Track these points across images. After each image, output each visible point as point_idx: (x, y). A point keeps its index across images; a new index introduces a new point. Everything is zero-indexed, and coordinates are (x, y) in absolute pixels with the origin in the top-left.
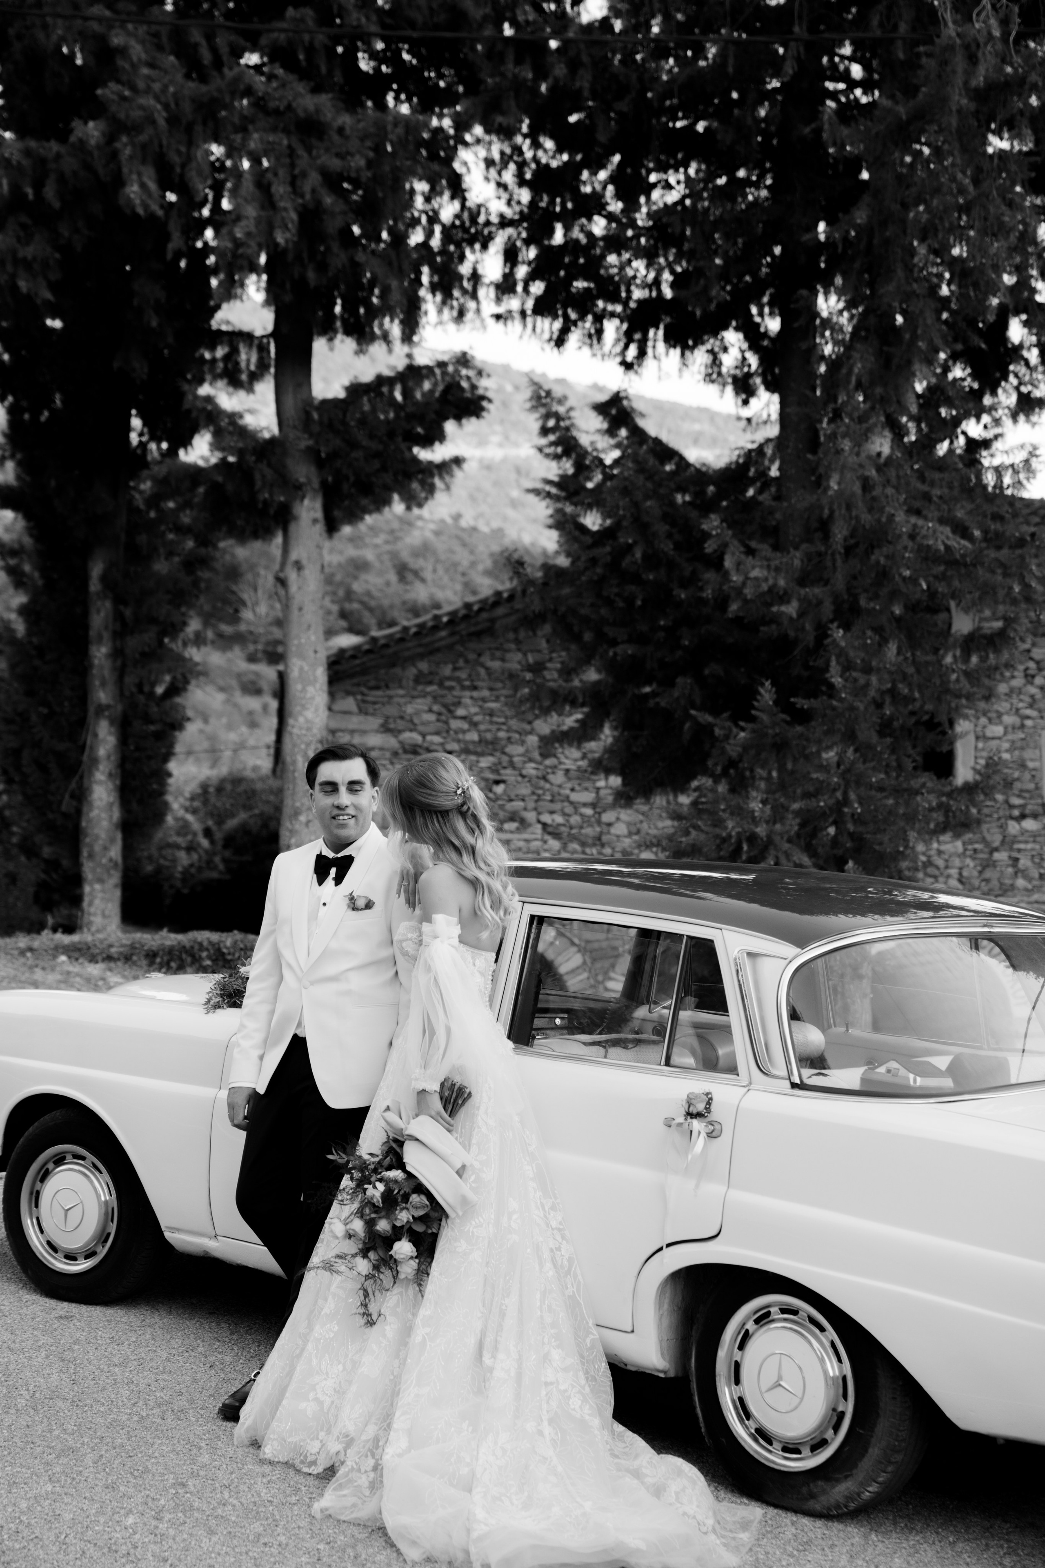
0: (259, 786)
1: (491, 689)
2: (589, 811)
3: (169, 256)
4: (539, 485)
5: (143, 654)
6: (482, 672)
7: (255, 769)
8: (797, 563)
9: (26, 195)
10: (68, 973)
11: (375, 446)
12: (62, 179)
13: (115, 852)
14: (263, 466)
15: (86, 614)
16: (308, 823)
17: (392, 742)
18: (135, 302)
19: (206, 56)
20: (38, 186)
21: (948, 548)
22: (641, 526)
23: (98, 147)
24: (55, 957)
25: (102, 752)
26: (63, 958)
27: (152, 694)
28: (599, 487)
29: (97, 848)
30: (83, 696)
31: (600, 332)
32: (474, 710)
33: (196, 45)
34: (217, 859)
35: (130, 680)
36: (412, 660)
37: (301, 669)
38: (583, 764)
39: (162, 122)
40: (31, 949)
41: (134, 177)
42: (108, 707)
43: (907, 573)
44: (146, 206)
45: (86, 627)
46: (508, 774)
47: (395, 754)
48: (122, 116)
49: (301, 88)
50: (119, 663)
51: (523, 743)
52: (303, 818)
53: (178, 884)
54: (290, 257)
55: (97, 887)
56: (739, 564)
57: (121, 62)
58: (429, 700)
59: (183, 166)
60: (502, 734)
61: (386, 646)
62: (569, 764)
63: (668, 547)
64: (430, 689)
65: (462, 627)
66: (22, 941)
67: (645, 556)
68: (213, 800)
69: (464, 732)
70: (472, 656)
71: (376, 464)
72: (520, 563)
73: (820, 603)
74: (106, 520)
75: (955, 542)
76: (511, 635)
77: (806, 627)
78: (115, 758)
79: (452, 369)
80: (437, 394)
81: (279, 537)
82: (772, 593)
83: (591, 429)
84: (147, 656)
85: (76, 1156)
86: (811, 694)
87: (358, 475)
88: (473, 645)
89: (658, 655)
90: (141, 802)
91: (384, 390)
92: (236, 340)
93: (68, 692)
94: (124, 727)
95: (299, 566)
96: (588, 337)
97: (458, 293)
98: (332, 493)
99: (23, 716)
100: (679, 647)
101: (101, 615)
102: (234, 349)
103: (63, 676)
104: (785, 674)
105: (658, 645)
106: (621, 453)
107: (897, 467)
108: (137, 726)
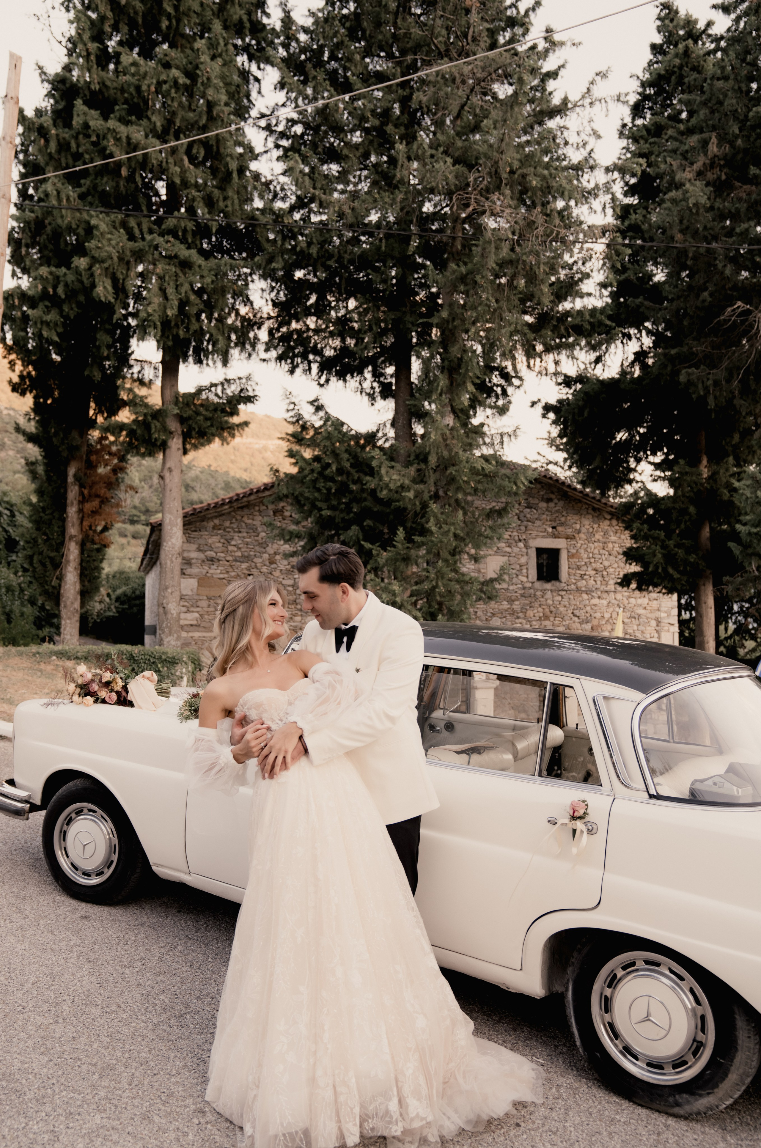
0: (131, 575)
1: (247, 533)
2: (291, 589)
3: (117, 320)
4: (284, 436)
5: (92, 512)
6: (243, 525)
7: (130, 567)
8: (412, 473)
10: (57, 665)
11: (208, 414)
12: (66, 285)
13: (77, 605)
14: (155, 421)
15: (66, 492)
16: (172, 592)
17: (202, 556)
18: (97, 343)
20: (55, 288)
21: (483, 468)
22: (335, 454)
23: (85, 270)
24: (50, 657)
25: (71, 557)
26: (54, 658)
27: (95, 531)
28: (312, 437)
29: (68, 603)
30: (63, 531)
31: (310, 369)
32: (239, 542)
33: (132, 228)
34: (113, 607)
35: (86, 524)
36: (212, 518)
37: (170, 519)
38: (289, 567)
39: (116, 259)
40: (38, 653)
41: (101, 283)
42: (75, 536)
43: (465, 479)
44: (106, 298)
45: (66, 499)
46: (254, 571)
47: (203, 561)
48: (97, 255)
49: (182, 246)
50: (81, 515)
51: (261, 557)
52: (169, 591)
54: (173, 324)
55: (68, 620)
56: (387, 472)
58: (219, 537)
59: (124, 280)
60: (252, 553)
62: (282, 567)
63: (347, 465)
64: (220, 532)
65: (235, 505)
66: (34, 648)
67: (337, 469)
68: (111, 581)
69: (234, 552)
70: (239, 518)
71: (209, 423)
72: (277, 471)
73: (423, 492)
74: (77, 448)
75: (486, 466)
76: (257, 508)
77: (418, 503)
78: (78, 560)
79: (244, 381)
80: (236, 393)
81: (161, 456)
82: (402, 487)
83: (308, 413)
84: (94, 513)
85: (90, 810)
86: (421, 535)
87: (200, 428)
88: (239, 513)
89: (342, 515)
90: (89, 581)
91: (213, 389)
92: (144, 364)
93: (56, 529)
94: (82, 546)
95: (170, 470)
96: (305, 371)
97: (248, 346)
98: (186, 436)
99: (35, 540)
100: (352, 512)
101: (73, 493)
102: (142, 368)
103: (54, 521)
104: (409, 525)
105: (342, 511)
106: (321, 423)
107: (458, 431)
108: (88, 545)
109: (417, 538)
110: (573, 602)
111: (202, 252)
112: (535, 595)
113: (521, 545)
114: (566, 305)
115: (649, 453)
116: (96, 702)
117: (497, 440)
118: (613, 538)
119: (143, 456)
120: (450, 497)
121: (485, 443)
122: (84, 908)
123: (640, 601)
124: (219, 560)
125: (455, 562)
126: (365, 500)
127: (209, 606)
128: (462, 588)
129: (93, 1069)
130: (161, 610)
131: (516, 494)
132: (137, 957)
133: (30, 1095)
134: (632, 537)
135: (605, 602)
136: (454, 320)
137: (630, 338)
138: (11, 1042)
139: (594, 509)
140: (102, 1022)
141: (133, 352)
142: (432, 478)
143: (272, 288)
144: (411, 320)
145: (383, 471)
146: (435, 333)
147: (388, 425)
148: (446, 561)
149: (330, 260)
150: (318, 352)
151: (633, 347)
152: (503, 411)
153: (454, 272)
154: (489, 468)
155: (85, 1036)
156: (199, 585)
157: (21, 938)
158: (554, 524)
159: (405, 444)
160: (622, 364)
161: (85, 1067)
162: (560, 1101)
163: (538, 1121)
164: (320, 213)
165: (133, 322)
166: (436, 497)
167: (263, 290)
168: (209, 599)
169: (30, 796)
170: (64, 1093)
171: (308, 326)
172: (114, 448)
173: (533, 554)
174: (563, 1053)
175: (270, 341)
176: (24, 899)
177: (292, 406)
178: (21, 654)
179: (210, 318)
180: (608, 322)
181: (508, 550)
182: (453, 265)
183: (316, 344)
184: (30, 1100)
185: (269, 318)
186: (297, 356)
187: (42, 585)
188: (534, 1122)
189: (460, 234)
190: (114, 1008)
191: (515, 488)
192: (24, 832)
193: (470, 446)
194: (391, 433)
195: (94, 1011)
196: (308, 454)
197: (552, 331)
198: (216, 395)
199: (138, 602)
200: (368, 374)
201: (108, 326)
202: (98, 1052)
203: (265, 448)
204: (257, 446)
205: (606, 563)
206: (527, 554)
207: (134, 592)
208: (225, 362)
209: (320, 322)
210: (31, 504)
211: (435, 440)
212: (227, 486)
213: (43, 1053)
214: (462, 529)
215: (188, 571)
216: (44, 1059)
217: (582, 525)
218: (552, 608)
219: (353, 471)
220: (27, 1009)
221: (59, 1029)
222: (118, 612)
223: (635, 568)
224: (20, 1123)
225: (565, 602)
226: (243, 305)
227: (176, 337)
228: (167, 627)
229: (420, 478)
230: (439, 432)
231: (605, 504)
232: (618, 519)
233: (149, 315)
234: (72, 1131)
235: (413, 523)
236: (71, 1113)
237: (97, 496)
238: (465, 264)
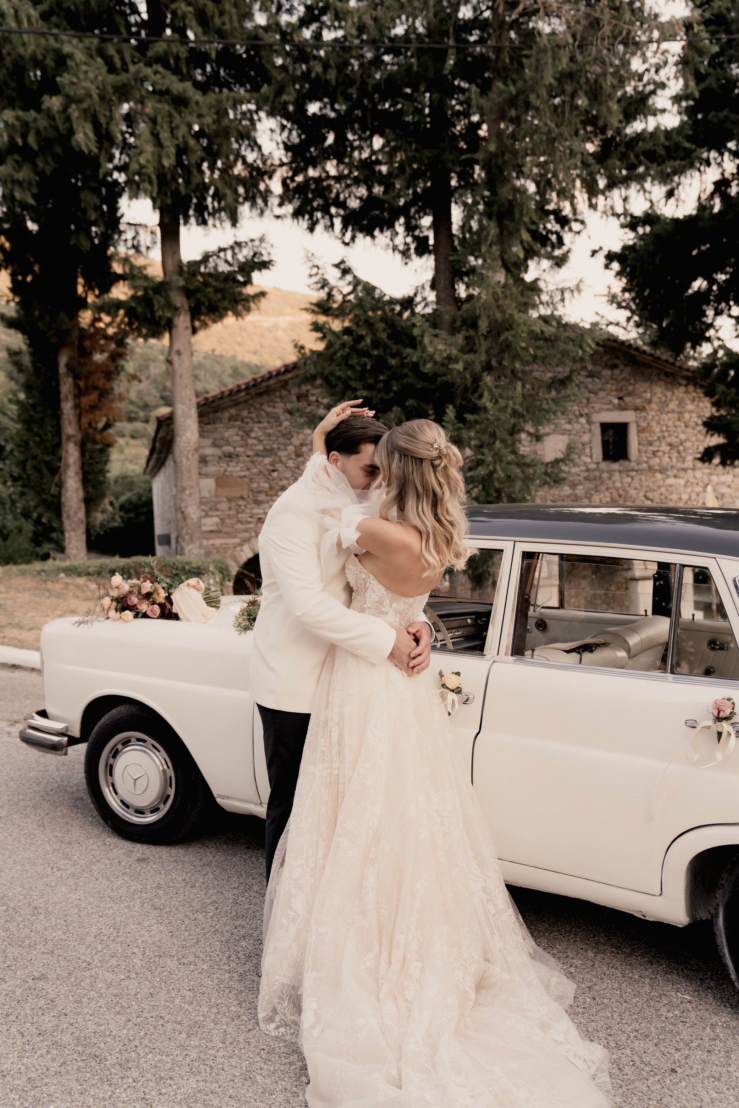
0: (135, 479)
1: (269, 423)
3: (101, 176)
4: (308, 306)
5: (91, 407)
6: (263, 414)
8: (460, 341)
9: (17, 143)
10: (67, 583)
11: (219, 285)
12: (38, 133)
13: (81, 515)
14: (158, 296)
15: (58, 385)
16: (190, 495)
17: (218, 452)
18: (83, 205)
19: (118, 63)
20: (24, 137)
21: (542, 332)
22: (369, 324)
23: (59, 112)
24: (58, 575)
25: (71, 461)
26: (62, 575)
27: (95, 429)
28: (341, 305)
29: (71, 513)
30: (58, 430)
31: (332, 225)
32: (260, 434)
33: (112, 57)
34: (117, 517)
35: (85, 421)
36: (226, 408)
37: (183, 410)
39: (96, 97)
40: (44, 571)
41: (80, 129)
42: (73, 436)
43: (523, 345)
44: (87, 146)
45: (58, 393)
46: (279, 466)
47: (220, 458)
48: (72, 93)
49: (174, 78)
50: (78, 411)
51: (286, 450)
52: (187, 492)
53: (98, 529)
54: (170, 176)
55: (73, 534)
56: (431, 342)
57: (70, 63)
58: (236, 429)
59: (108, 124)
60: (275, 446)
61: (213, 401)
63: (383, 336)
64: (238, 423)
65: (253, 391)
66: (38, 565)
67: (372, 342)
69: (255, 445)
70: (258, 406)
71: (220, 296)
72: (302, 347)
73: (473, 362)
74: (68, 333)
75: (546, 328)
76: (278, 394)
77: (468, 376)
78: (79, 464)
79: (257, 243)
80: (249, 257)
81: (167, 335)
82: (449, 358)
83: (333, 276)
84: (93, 408)
85: (139, 740)
86: (472, 413)
87: (210, 302)
88: (258, 400)
89: (380, 396)
90: (94, 487)
91: (222, 254)
92: (138, 228)
93: (49, 428)
94: (83, 446)
95: (179, 353)
96: (326, 228)
97: (259, 201)
98: (195, 313)
99: (26, 443)
100: (391, 391)
101: (66, 386)
102: (137, 233)
103: (46, 420)
104: (458, 402)
105: (379, 391)
106: (350, 288)
107: (510, 289)
108: (89, 446)
109: (468, 417)
110: (645, 483)
111: (197, 85)
112: (601, 477)
113: (583, 420)
114: (637, 126)
115: (732, 303)
116: (136, 616)
117: (558, 297)
118: (690, 407)
119: (146, 337)
120: (505, 367)
121: (541, 303)
122: (140, 850)
123: (723, 478)
124: (238, 456)
125: (514, 443)
126: (406, 376)
127: (230, 509)
128: (523, 472)
129: (179, 1027)
130: (179, 515)
131: (582, 359)
132: (208, 901)
133: (111, 1060)
134: (714, 404)
135: (682, 482)
136: (503, 154)
137: (708, 164)
138: (81, 1002)
139: (667, 375)
140: (180, 975)
141: (122, 215)
142: (483, 345)
143: (283, 127)
144: (451, 157)
145: (426, 340)
146: (478, 172)
147: (428, 288)
148: (503, 441)
149: (351, 86)
150: (342, 205)
151: (712, 174)
152: (560, 262)
153: (501, 92)
154: (550, 330)
155: (164, 991)
156: (218, 485)
157: (73, 887)
158: (620, 394)
159: (448, 308)
160: (699, 198)
161: (169, 1025)
162: (718, 1042)
163: (695, 1066)
164: (335, 28)
165: (121, 178)
166: (488, 367)
167: (272, 131)
168: (230, 500)
169: (67, 728)
170: (150, 1056)
171: (327, 172)
172: (111, 331)
173: (597, 430)
174: (711, 988)
175: (284, 192)
176: (69, 843)
177: (315, 270)
178: (23, 573)
179: (212, 168)
180: (687, 145)
181: (568, 427)
182: (499, 85)
183: (338, 194)
184: (113, 1066)
185: (282, 165)
186: (317, 209)
187: (39, 493)
188: (692, 1068)
189: (507, 44)
190: (191, 958)
191: (580, 352)
192: (58, 769)
193: (526, 306)
194: (432, 296)
195: (169, 963)
196: (336, 325)
197: (620, 160)
198: (226, 261)
199: (145, 509)
200: (400, 227)
201: (93, 184)
202: (181, 1008)
203: (276, 327)
204: (266, 325)
205: (683, 437)
206: (590, 431)
207: (140, 499)
208: (234, 221)
209: (341, 167)
210: (18, 402)
211: (486, 301)
212: (236, 372)
213: (118, 1013)
214: (521, 405)
215: (205, 470)
216: (121, 1020)
217: (654, 394)
218: (621, 492)
219: (390, 343)
220: (93, 965)
221: (133, 985)
222: (123, 522)
223: (717, 440)
224: (106, 1092)
225: (636, 483)
226: (249, 150)
227: (176, 193)
228: (187, 534)
229: (469, 347)
230: (491, 291)
231: (680, 368)
232: (695, 384)
233: (142, 167)
234: (166, 1097)
235: (463, 399)
236: (161, 1078)
237: (96, 388)
238: (514, 82)
